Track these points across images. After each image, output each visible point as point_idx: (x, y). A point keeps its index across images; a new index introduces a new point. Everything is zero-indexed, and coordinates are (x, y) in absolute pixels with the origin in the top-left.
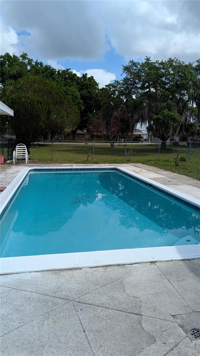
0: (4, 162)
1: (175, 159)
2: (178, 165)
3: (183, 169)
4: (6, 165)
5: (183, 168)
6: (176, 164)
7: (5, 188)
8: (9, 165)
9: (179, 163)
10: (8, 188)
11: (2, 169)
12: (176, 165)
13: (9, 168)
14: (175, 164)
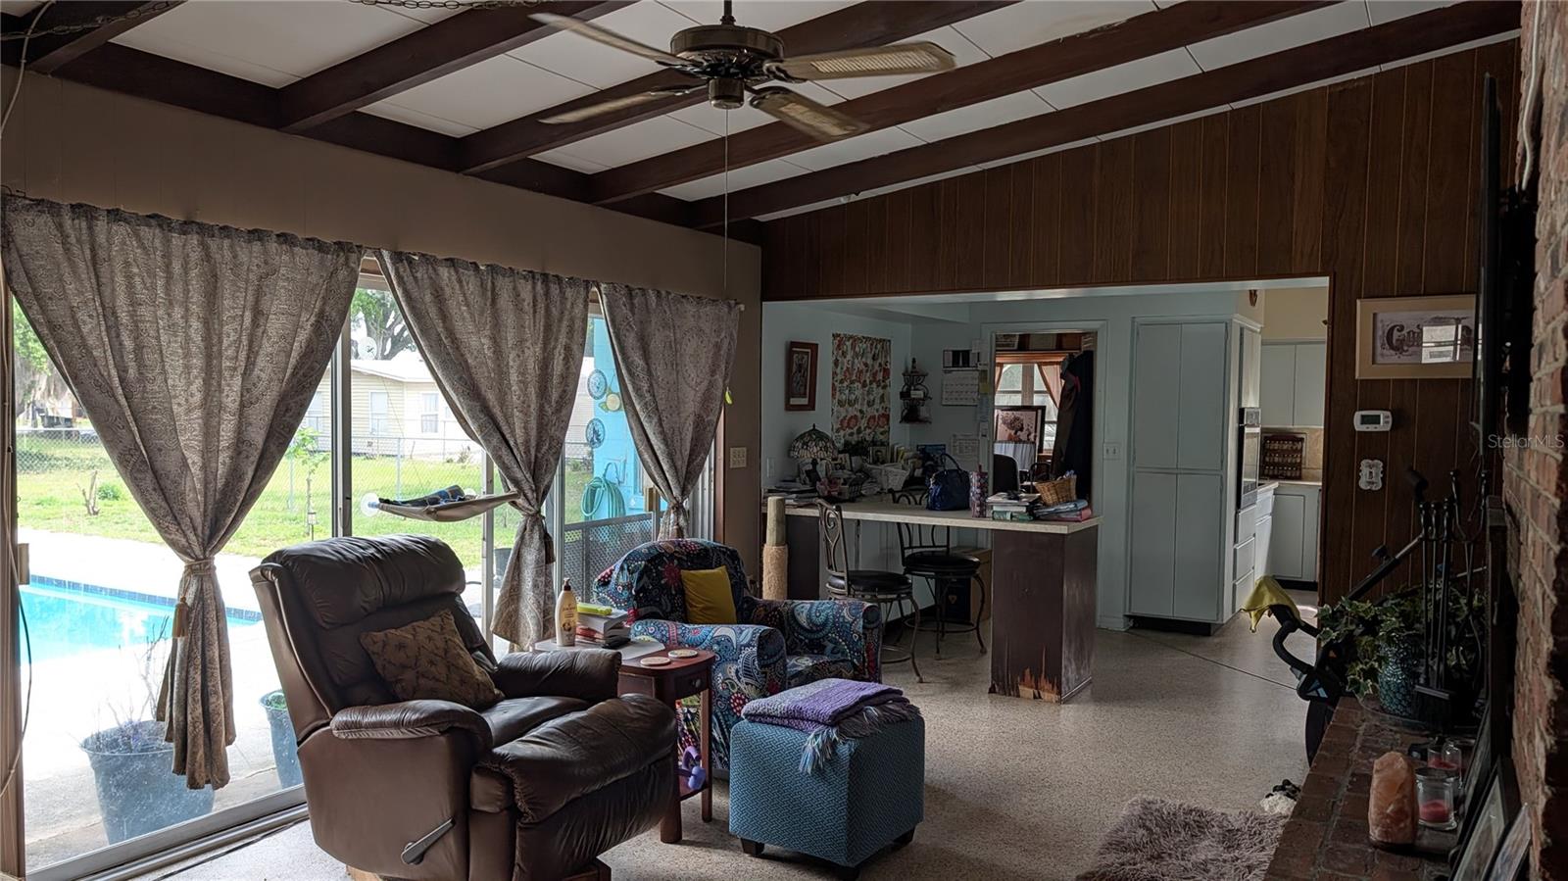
1: (84, 494)
2: (96, 513)
3: (117, 523)
5: (119, 521)
6: (89, 510)
9: (100, 505)
12: (89, 512)
14: (86, 508)
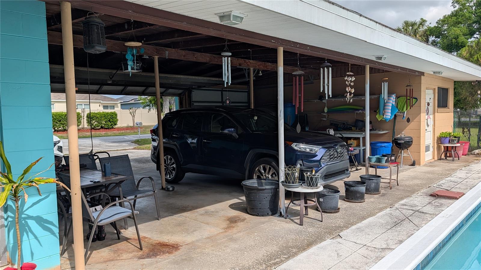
0: (469, 151)
4: (472, 156)
7: (463, 195)
8: (476, 157)
10: (469, 195)
11: (464, 162)
13: (476, 161)
